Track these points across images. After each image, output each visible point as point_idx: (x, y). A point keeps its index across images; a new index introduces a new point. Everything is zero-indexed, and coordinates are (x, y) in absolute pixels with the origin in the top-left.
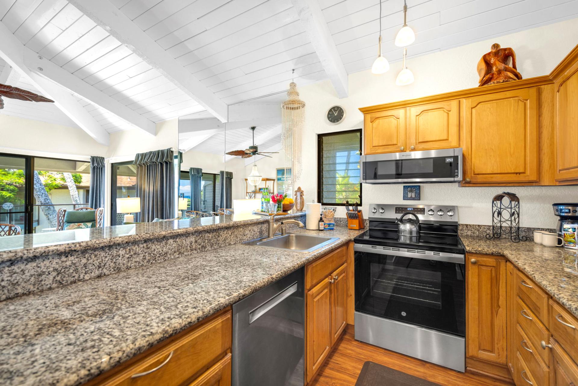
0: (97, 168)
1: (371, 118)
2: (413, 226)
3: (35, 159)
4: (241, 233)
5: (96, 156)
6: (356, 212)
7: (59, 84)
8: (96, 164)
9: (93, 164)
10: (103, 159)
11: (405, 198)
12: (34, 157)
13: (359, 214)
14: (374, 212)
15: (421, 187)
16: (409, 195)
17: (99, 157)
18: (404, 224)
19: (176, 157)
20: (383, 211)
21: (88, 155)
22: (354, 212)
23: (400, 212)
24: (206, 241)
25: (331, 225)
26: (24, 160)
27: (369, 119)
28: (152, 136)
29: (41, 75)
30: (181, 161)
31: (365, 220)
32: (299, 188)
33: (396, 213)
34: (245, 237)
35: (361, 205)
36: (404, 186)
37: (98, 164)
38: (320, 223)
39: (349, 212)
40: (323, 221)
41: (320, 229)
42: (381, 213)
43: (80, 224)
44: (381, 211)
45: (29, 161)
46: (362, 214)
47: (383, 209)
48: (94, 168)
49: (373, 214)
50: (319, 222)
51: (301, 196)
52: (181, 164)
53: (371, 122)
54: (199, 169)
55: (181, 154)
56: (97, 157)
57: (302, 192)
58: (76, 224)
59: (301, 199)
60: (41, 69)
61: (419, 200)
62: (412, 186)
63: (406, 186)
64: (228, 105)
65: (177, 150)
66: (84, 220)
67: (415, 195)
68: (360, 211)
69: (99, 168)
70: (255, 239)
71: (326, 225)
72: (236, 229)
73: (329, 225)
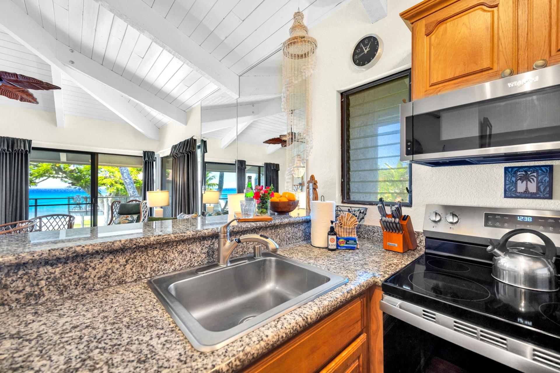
0: (148, 162)
1: (427, 26)
2: (539, 265)
3: (99, 154)
4: (154, 259)
5: (148, 150)
6: (397, 220)
7: (90, 76)
8: (147, 159)
9: (145, 159)
10: (153, 153)
11: (508, 194)
12: (98, 153)
13: (405, 223)
14: (435, 222)
15: (554, 168)
16: (521, 187)
17: (150, 152)
18: (511, 257)
19: (199, 147)
20: (456, 220)
21: (140, 150)
22: (393, 220)
23: (498, 224)
24: (43, 283)
25: (351, 242)
26: (90, 156)
27: (424, 30)
28: (183, 126)
29: (73, 68)
30: (205, 151)
31: (418, 233)
32: (312, 177)
33: (486, 225)
34: (167, 266)
35: (410, 205)
36: (506, 169)
37: (149, 158)
38: (330, 237)
39: (384, 218)
40: (335, 234)
41: (330, 247)
42: (452, 223)
43: (128, 216)
44: (450, 219)
45: (94, 156)
46: (410, 223)
47: (454, 215)
48: (146, 162)
49: (434, 224)
50: (329, 234)
51: (314, 189)
52: (206, 154)
53: (427, 35)
54: (242, 161)
55: (204, 143)
56: (148, 152)
57: (315, 184)
58: (125, 216)
59: (313, 193)
60: (73, 62)
61: (550, 197)
62: (530, 167)
63: (512, 168)
64: (240, 76)
65: (200, 137)
66: (132, 212)
67: (538, 188)
68: (406, 218)
69: (150, 162)
70: (194, 266)
71: (341, 240)
72: (142, 252)
73: (347, 240)
